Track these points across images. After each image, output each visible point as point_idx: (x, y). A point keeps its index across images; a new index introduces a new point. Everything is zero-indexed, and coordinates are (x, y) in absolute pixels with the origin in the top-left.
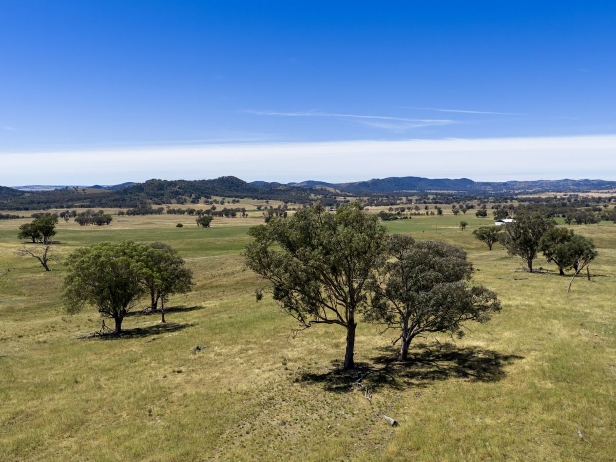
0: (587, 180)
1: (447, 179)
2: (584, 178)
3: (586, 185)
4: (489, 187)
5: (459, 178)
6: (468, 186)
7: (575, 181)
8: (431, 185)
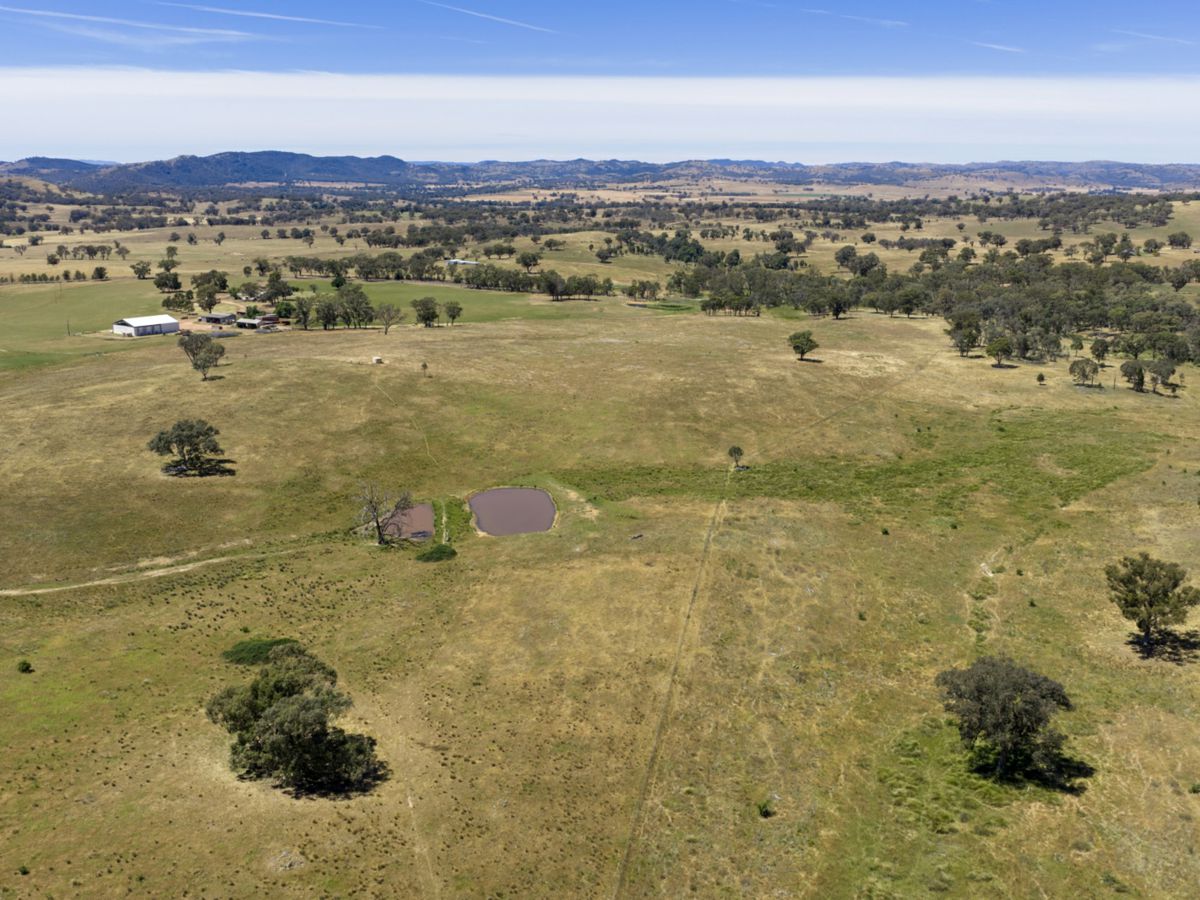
0: (613, 162)
1: (353, 159)
2: (609, 158)
3: (610, 171)
4: (433, 175)
5: (376, 155)
6: (393, 173)
7: (592, 162)
8: (316, 170)
